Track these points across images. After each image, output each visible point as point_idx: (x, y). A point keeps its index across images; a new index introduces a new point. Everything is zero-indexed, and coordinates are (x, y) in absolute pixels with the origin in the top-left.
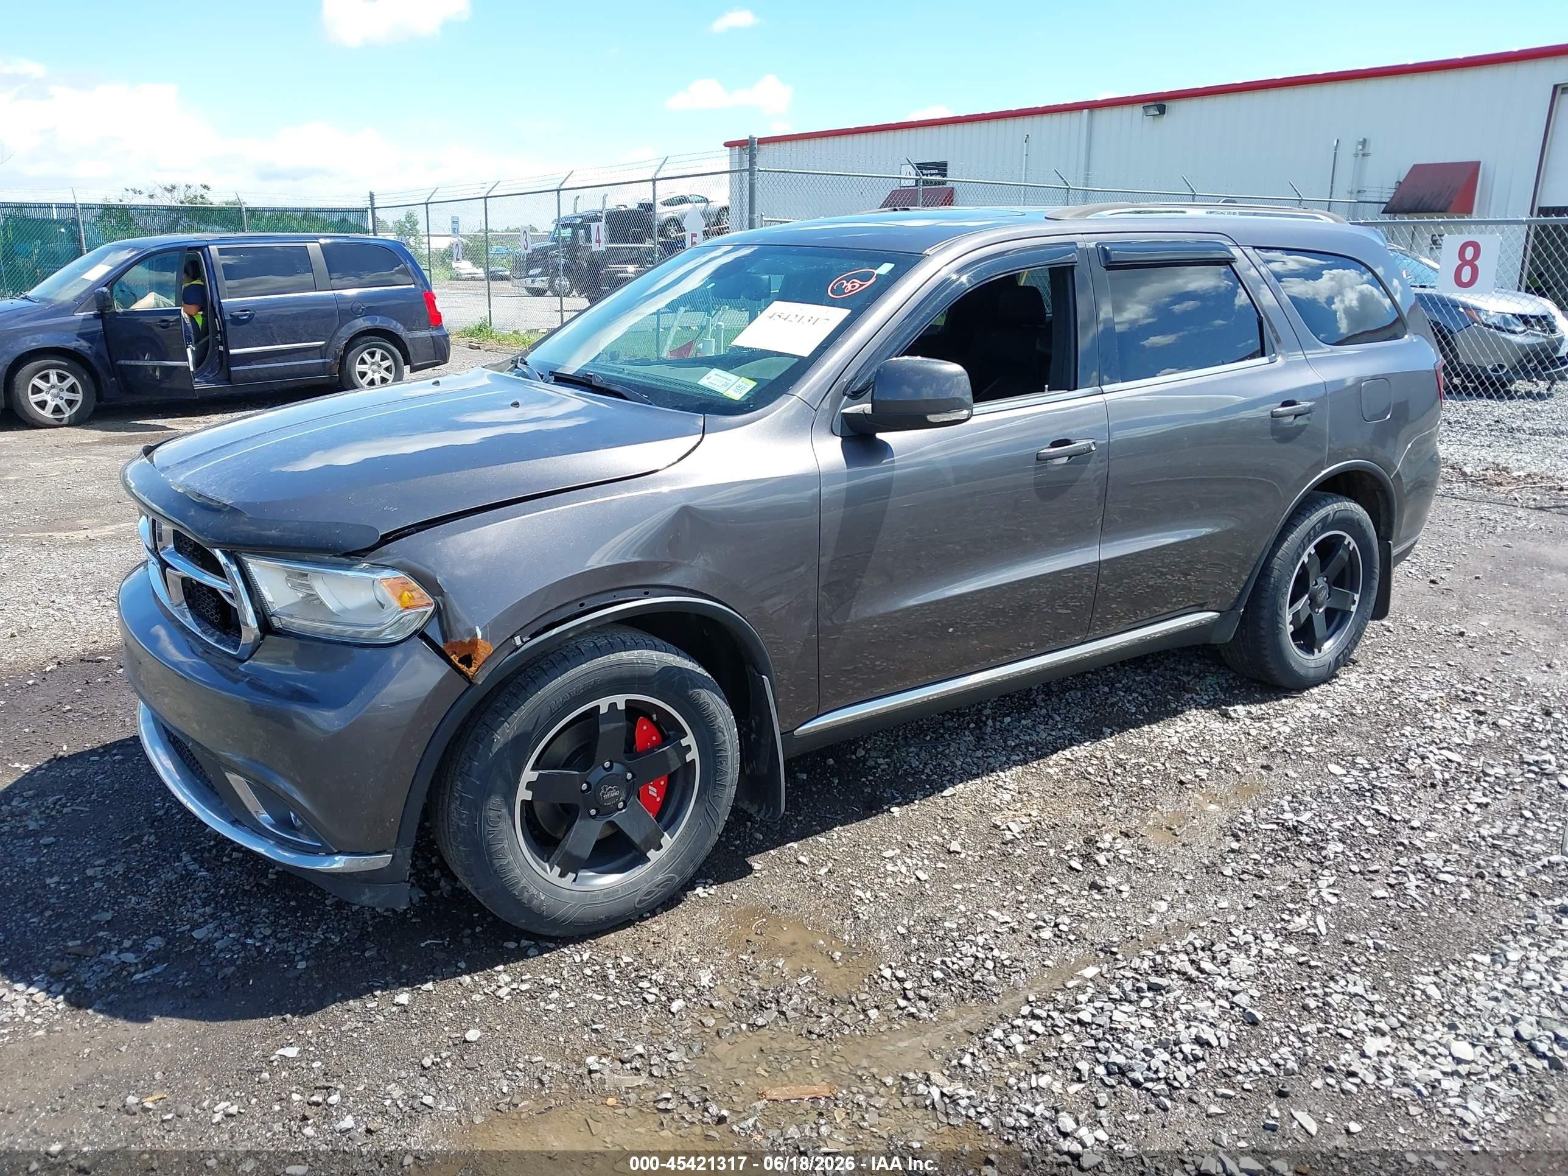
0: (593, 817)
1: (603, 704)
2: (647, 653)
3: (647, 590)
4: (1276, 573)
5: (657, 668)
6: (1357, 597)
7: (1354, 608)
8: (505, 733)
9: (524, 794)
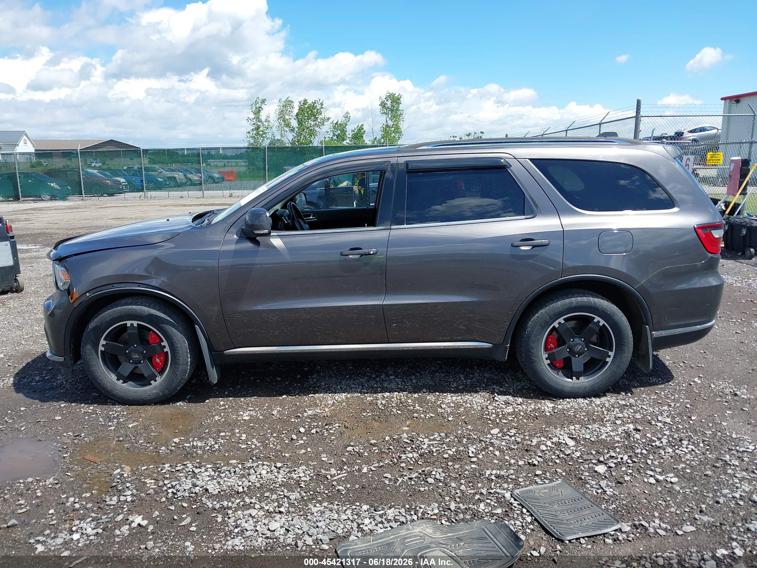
0: (131, 363)
1: (129, 323)
2: (143, 308)
3: (139, 284)
4: (529, 329)
5: (146, 314)
6: (612, 354)
7: (609, 360)
8: (92, 325)
9: (101, 348)
